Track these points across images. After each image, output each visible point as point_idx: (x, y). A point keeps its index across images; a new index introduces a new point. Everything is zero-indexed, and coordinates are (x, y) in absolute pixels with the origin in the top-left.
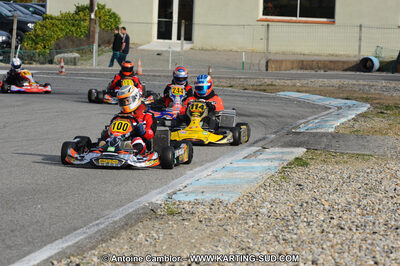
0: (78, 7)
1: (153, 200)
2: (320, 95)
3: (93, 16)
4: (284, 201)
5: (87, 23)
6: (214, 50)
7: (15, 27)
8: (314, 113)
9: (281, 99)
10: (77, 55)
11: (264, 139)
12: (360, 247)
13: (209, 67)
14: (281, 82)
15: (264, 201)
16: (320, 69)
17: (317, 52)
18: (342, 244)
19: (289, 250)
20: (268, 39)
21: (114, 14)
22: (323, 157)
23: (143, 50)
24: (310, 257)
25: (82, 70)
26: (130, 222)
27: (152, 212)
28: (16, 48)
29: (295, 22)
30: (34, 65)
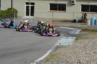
0: (8, 9)
21: (16, 10)
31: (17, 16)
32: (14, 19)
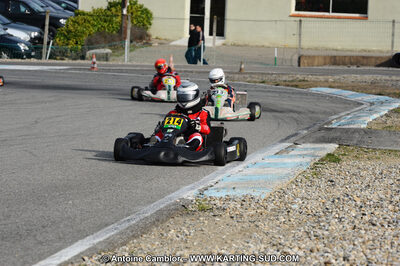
0: (110, 3)
1: (185, 196)
2: (353, 90)
3: (125, 12)
4: (316, 197)
5: (119, 19)
6: (246, 45)
7: (47, 23)
8: (346, 109)
9: (313, 94)
10: (108, 51)
11: (296, 134)
12: (392, 243)
13: (241, 63)
14: (313, 78)
15: (295, 197)
16: (352, 64)
17: (349, 48)
18: (373, 240)
19: (321, 246)
20: (300, 35)
21: (146, 9)
22: (355, 153)
23: (175, 46)
24: (342, 254)
25: (114, 66)
26: (162, 218)
27: (183, 208)
28: (48, 43)
29: (328, 18)
30: (66, 61)
31: (149, 36)
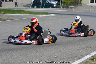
31: (81, 3)
32: (78, 6)
